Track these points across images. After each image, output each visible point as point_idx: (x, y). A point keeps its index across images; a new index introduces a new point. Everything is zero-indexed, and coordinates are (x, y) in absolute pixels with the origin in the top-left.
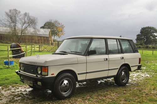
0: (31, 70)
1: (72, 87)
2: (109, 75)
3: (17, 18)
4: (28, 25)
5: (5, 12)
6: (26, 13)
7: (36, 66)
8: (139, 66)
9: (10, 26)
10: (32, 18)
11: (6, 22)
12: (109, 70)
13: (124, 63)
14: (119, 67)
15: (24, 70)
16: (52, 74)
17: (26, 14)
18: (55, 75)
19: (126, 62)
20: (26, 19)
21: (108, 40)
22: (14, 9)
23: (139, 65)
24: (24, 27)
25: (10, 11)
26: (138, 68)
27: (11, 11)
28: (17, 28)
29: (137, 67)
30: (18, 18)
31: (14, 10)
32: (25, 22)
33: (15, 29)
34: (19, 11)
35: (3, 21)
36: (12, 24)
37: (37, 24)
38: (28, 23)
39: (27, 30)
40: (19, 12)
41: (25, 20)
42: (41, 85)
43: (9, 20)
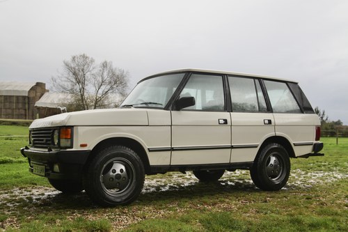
0: (43, 140)
1: (134, 180)
2: (234, 160)
3: (88, 75)
4: (109, 87)
5: (64, 62)
6: (106, 62)
7: (50, 130)
8: (315, 144)
9: (72, 91)
10: (117, 73)
11: (63, 83)
12: (232, 147)
13: (272, 134)
14: (260, 143)
15: (34, 144)
16: (82, 146)
17: (105, 65)
18: (90, 147)
19: (279, 134)
20: (105, 74)
21: (229, 78)
22: (82, 54)
23: (315, 142)
24: (100, 91)
25: (74, 58)
26: (314, 149)
27: (76, 58)
28: (86, 95)
29: (311, 147)
30: (89, 73)
31: (80, 56)
32: (103, 82)
33: (82, 95)
34: (92, 58)
35: (58, 81)
36: (78, 87)
37: (128, 84)
38: (110, 82)
39: (107, 98)
40: (92, 61)
41: (103, 78)
42: (59, 171)
43: (70, 78)
